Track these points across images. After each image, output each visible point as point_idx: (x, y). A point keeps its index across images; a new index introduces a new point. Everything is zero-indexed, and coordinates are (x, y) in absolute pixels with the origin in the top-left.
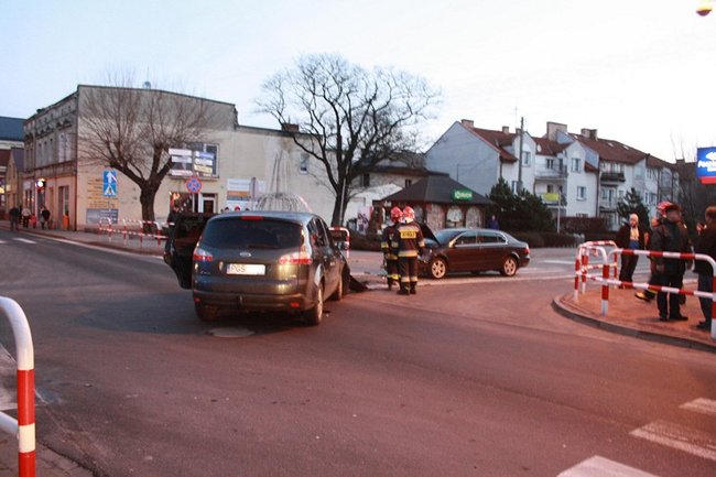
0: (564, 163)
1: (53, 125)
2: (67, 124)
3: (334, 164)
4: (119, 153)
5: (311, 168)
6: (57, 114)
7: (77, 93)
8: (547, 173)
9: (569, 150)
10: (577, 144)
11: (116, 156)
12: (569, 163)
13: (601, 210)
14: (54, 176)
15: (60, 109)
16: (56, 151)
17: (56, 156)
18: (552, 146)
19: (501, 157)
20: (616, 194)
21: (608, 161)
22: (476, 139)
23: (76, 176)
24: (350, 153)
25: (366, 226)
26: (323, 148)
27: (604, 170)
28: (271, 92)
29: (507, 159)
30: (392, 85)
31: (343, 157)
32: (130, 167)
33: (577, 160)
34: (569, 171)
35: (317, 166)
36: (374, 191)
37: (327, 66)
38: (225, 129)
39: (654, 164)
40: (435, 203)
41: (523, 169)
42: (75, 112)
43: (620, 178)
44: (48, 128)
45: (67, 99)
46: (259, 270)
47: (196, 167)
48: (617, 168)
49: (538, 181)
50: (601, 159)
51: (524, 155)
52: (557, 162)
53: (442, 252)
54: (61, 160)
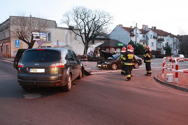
0: (148, 36)
1: (4, 28)
2: (7, 27)
3: (84, 37)
4: (21, 35)
5: (78, 39)
6: (5, 25)
7: (10, 18)
8: (143, 39)
9: (149, 32)
10: (151, 31)
11: (21, 36)
12: (149, 36)
13: (158, 49)
14: (5, 43)
15: (6, 23)
16: (5, 35)
17: (5, 37)
18: (144, 32)
19: (130, 35)
20: (162, 44)
21: (159, 35)
22: (123, 29)
23: (10, 42)
24: (88, 34)
25: (93, 54)
26: (81, 33)
27: (158, 38)
28: (66, 17)
29: (132, 35)
30: (100, 14)
31: (86, 35)
32: (25, 39)
33: (151, 35)
34: (149, 38)
35: (79, 38)
36: (95, 45)
37: (81, 9)
38: (53, 28)
39: (172, 36)
40: (113, 47)
41: (137, 38)
42: (9, 24)
43: (163, 40)
44: (3, 29)
45: (7, 20)
46: (42, 71)
47: (41, 38)
48: (162, 37)
49: (141, 41)
50: (157, 35)
51: (137, 34)
52: (146, 36)
53: (115, 61)
54: (6, 38)
